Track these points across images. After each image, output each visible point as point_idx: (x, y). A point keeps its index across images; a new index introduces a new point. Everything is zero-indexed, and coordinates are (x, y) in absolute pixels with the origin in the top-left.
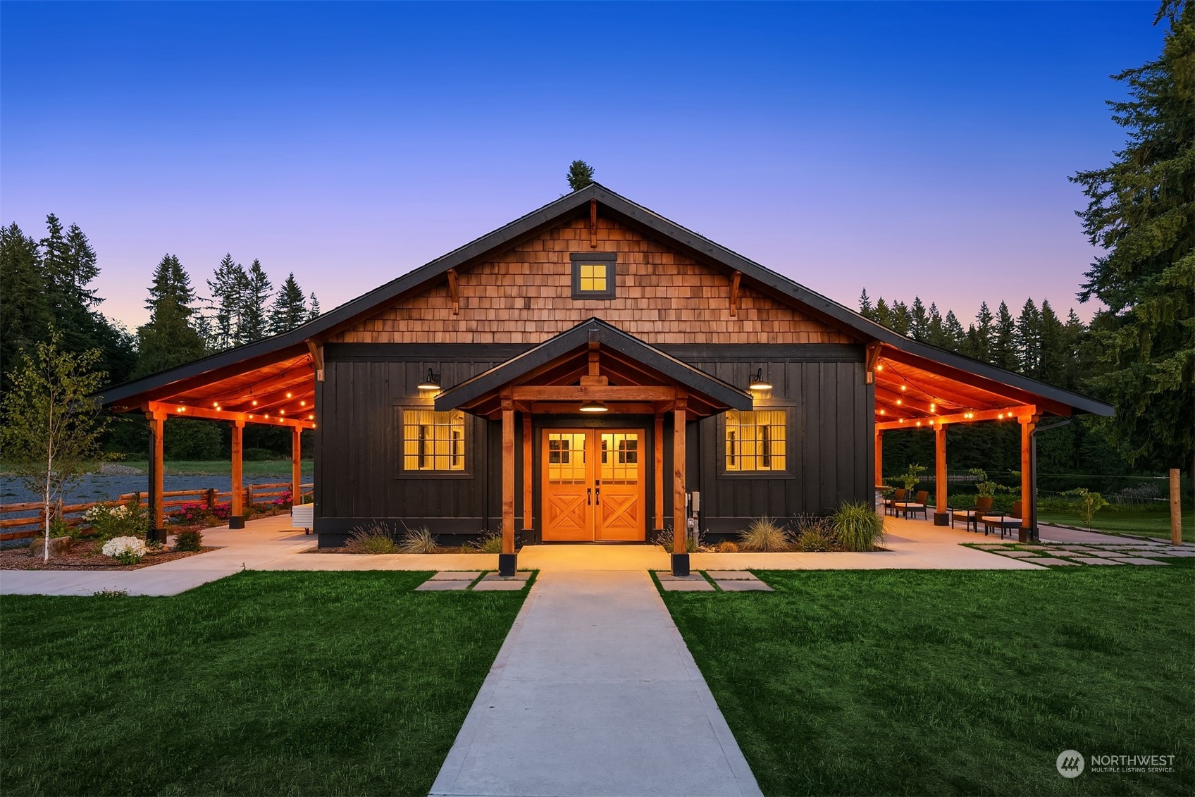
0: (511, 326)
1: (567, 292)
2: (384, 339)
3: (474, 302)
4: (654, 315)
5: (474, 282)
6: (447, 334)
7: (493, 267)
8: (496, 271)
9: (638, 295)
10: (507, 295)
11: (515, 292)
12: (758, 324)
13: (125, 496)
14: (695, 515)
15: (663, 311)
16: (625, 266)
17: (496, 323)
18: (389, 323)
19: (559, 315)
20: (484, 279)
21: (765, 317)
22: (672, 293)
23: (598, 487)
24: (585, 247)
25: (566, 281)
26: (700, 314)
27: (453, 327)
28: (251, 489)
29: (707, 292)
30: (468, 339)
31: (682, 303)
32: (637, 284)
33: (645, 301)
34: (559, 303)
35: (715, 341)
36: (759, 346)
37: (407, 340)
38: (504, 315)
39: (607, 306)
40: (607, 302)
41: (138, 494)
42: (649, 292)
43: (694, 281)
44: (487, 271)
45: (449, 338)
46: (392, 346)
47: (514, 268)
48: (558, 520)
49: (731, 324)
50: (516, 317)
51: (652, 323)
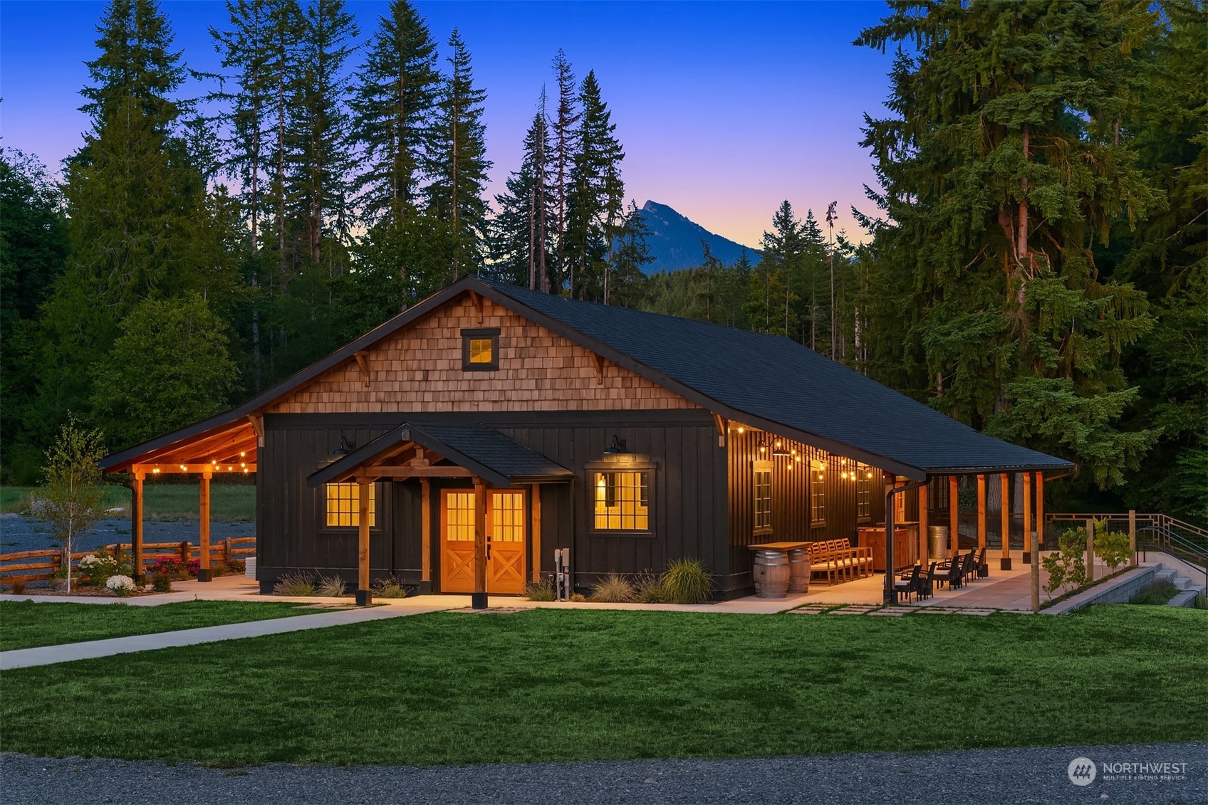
0: (412, 396)
1: (459, 365)
2: (310, 410)
3: (382, 376)
4: (532, 384)
5: (381, 357)
6: (361, 404)
7: (397, 344)
8: (399, 347)
9: (518, 366)
10: (409, 368)
11: (415, 365)
12: (623, 390)
13: (109, 547)
14: (566, 570)
15: (540, 381)
16: (508, 340)
17: (400, 393)
18: (315, 395)
19: (452, 386)
20: (391, 354)
21: (628, 384)
22: (549, 364)
23: (489, 543)
24: (473, 324)
25: (458, 354)
26: (572, 382)
27: (366, 398)
28: (229, 543)
29: (578, 362)
30: (376, 408)
31: (556, 374)
32: (517, 356)
33: (524, 371)
34: (452, 375)
35: (585, 408)
36: (622, 412)
37: (329, 411)
38: (407, 386)
39: (492, 377)
40: (492, 373)
41: (119, 546)
42: (528, 363)
43: (567, 352)
44: (392, 347)
45: (362, 408)
46: (317, 416)
47: (415, 344)
48: (455, 573)
49: (598, 392)
50: (416, 388)
51: (530, 392)
